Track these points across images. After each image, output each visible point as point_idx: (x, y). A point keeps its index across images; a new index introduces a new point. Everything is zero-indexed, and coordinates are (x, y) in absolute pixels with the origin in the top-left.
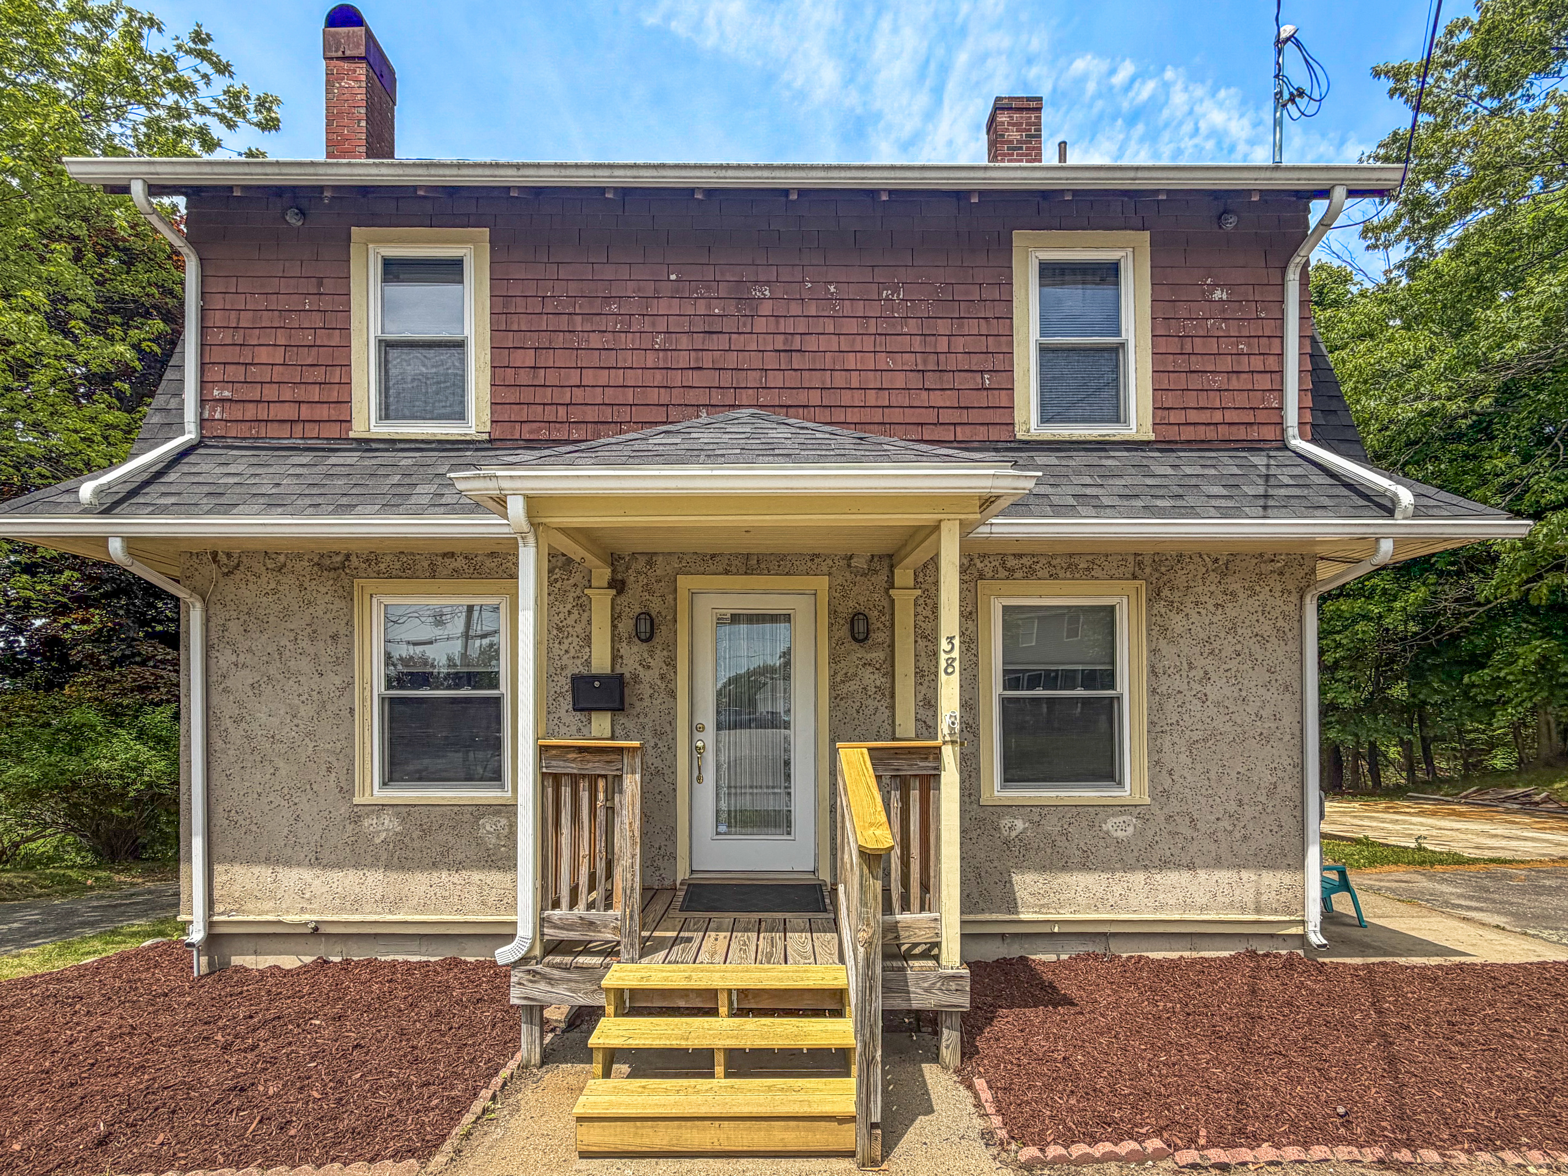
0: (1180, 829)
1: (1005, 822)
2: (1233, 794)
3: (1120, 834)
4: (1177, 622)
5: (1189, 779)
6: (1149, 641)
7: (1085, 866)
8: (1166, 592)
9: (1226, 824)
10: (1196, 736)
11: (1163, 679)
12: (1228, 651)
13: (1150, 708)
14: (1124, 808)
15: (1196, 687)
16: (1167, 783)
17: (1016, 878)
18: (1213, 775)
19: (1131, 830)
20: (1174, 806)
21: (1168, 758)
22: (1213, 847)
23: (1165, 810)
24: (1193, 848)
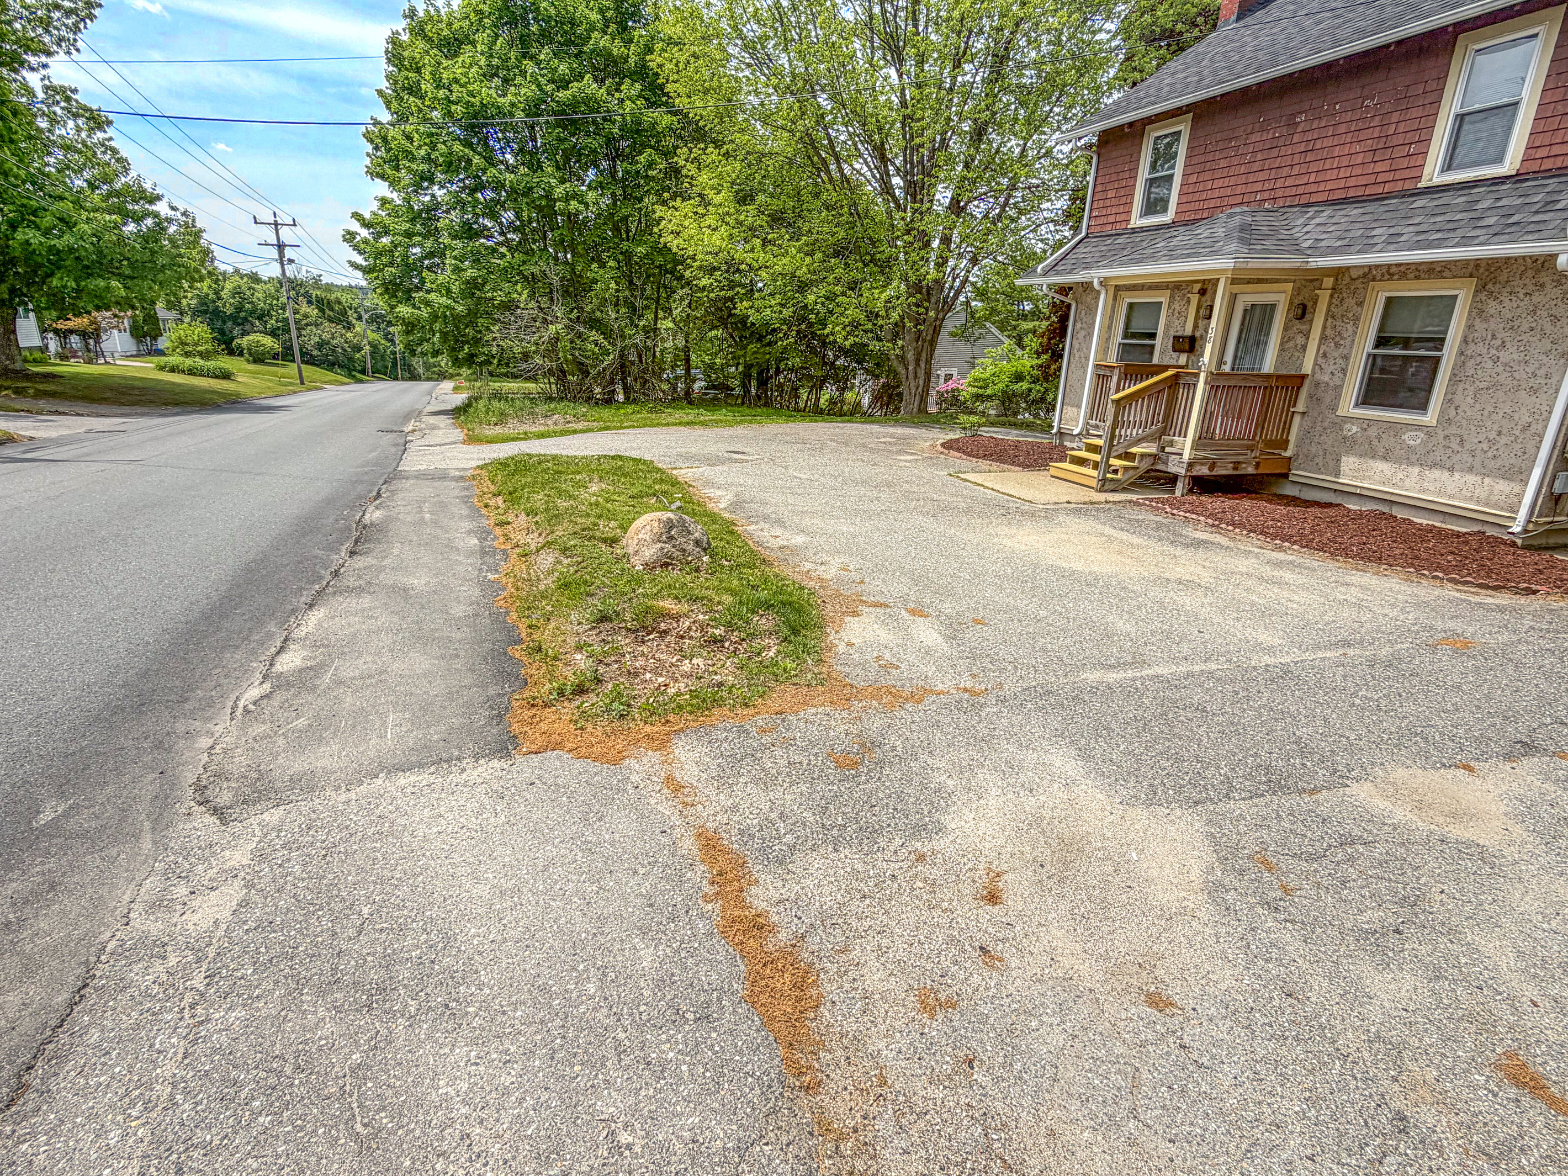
0: (1451, 445)
1: (1347, 426)
2: (1496, 427)
3: (1412, 442)
4: (1492, 308)
5: (1469, 413)
6: (1468, 319)
7: (1385, 458)
8: (1490, 286)
9: (1485, 446)
10: (1482, 385)
11: (1472, 346)
12: (1525, 327)
13: (1455, 364)
14: (1419, 427)
15: (1493, 352)
16: (1452, 412)
17: (1344, 459)
18: (1486, 413)
19: (1419, 441)
20: (1453, 430)
21: (1458, 398)
22: (1471, 459)
23: (1446, 432)
24: (1456, 458)
